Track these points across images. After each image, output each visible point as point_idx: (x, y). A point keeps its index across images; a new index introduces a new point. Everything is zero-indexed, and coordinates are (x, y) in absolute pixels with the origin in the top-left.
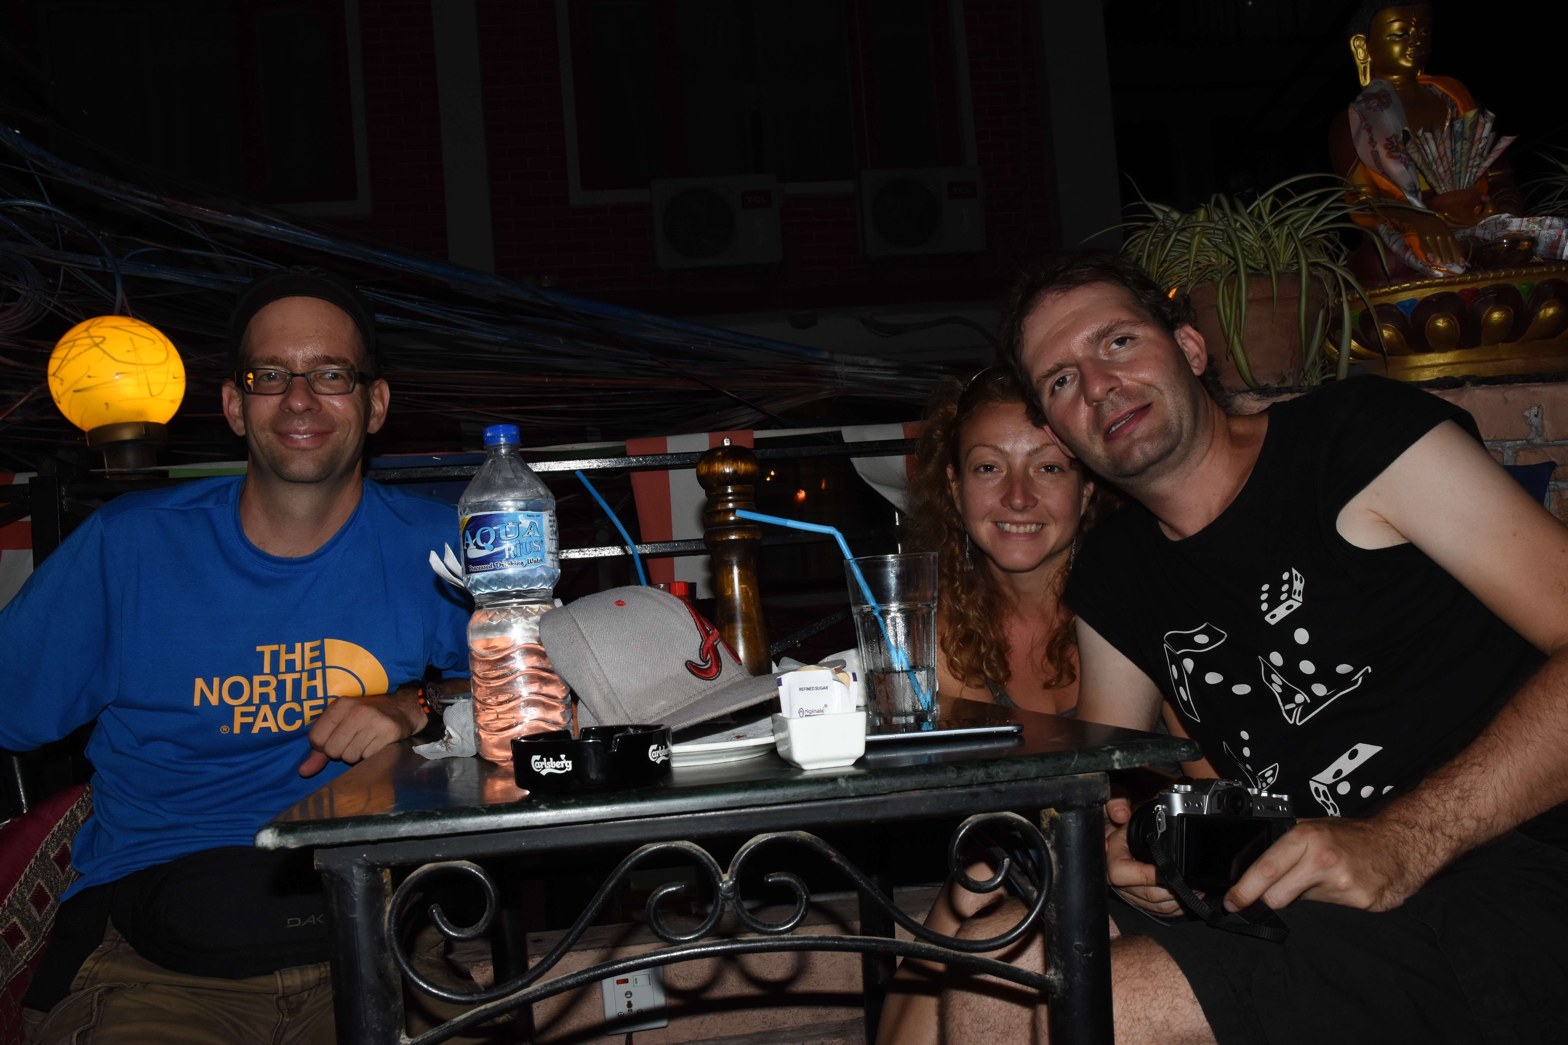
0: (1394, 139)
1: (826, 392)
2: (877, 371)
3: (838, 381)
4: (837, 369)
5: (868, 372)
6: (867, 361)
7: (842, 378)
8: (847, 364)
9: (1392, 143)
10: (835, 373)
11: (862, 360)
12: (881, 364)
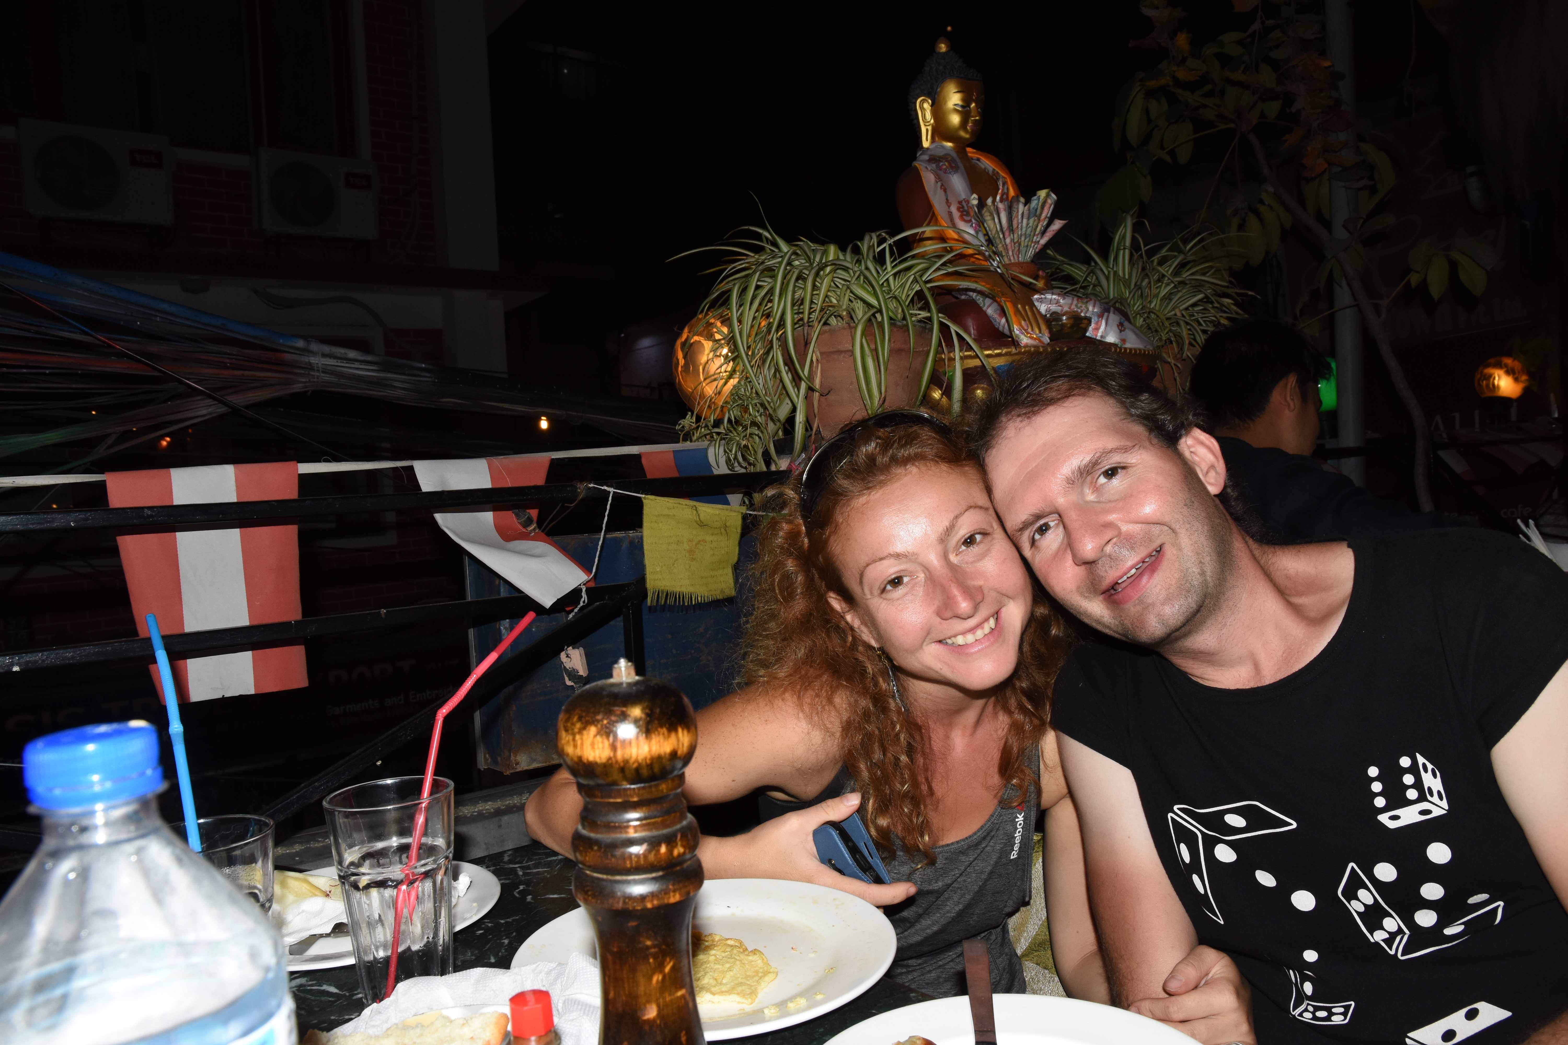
0: (964, 204)
1: (300, 385)
2: (357, 365)
3: (312, 373)
4: (314, 360)
5: (342, 365)
6: (346, 353)
7: (318, 371)
8: (324, 355)
9: (963, 207)
10: (310, 364)
11: (340, 351)
12: (362, 358)
